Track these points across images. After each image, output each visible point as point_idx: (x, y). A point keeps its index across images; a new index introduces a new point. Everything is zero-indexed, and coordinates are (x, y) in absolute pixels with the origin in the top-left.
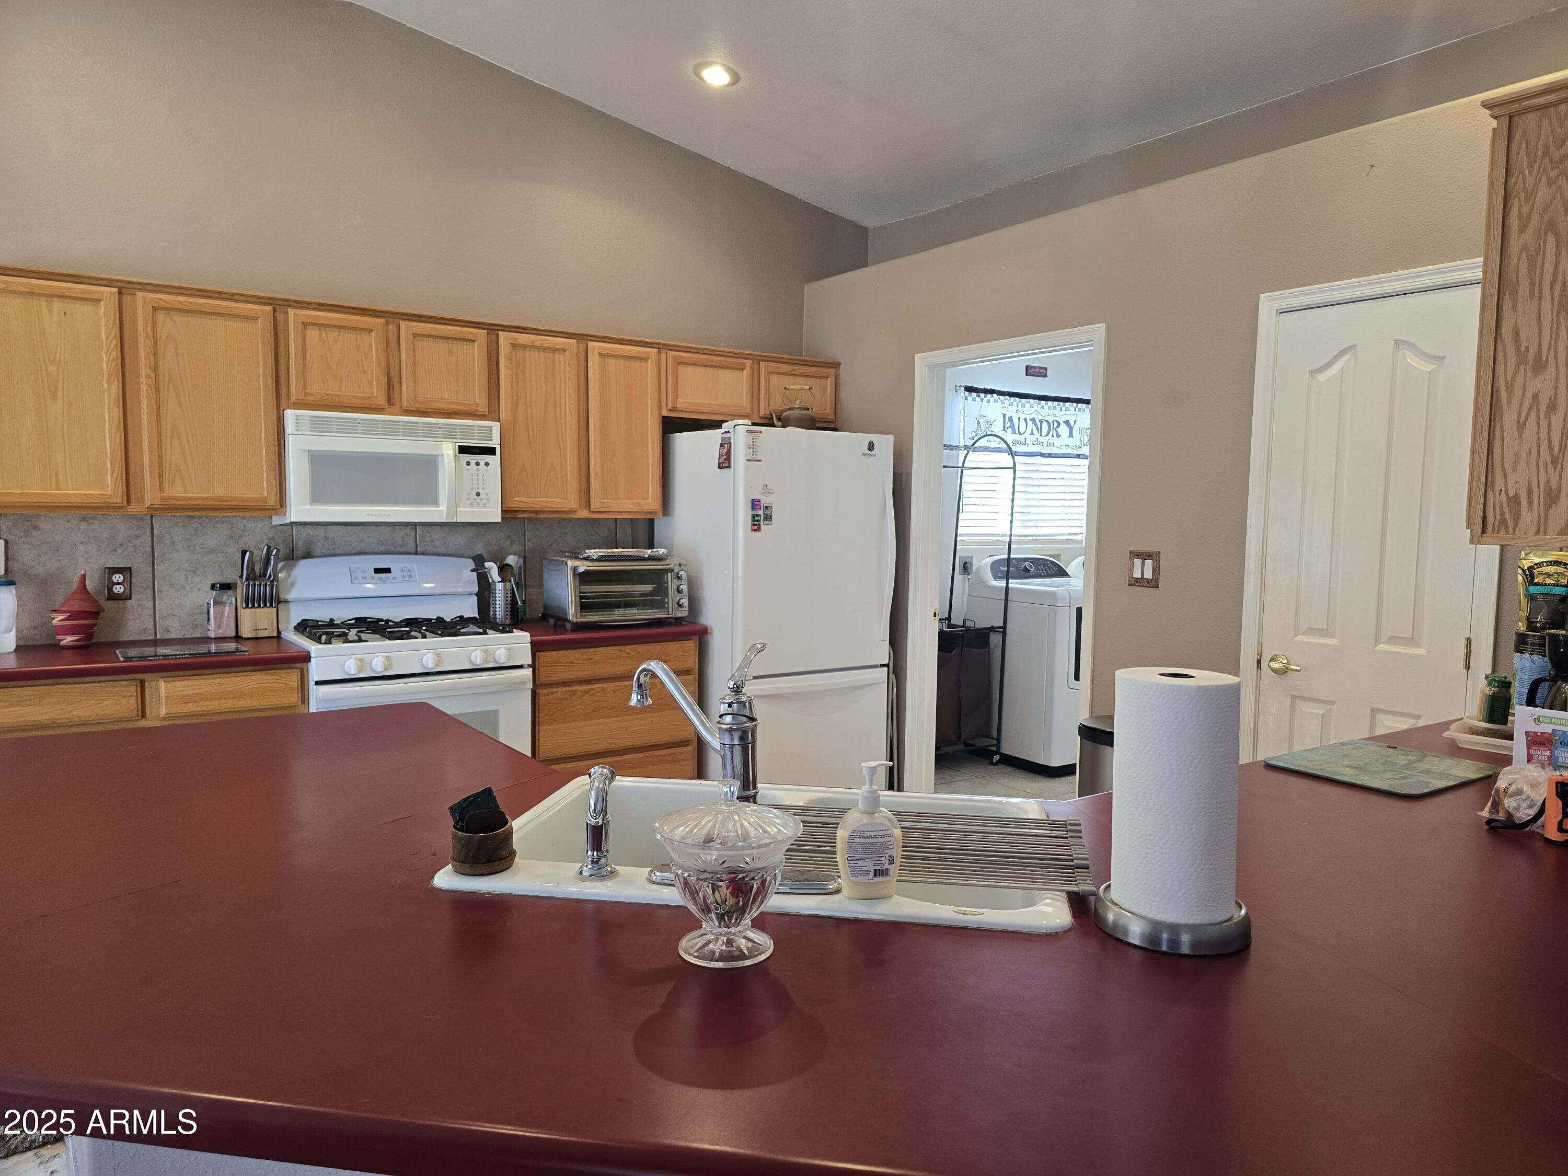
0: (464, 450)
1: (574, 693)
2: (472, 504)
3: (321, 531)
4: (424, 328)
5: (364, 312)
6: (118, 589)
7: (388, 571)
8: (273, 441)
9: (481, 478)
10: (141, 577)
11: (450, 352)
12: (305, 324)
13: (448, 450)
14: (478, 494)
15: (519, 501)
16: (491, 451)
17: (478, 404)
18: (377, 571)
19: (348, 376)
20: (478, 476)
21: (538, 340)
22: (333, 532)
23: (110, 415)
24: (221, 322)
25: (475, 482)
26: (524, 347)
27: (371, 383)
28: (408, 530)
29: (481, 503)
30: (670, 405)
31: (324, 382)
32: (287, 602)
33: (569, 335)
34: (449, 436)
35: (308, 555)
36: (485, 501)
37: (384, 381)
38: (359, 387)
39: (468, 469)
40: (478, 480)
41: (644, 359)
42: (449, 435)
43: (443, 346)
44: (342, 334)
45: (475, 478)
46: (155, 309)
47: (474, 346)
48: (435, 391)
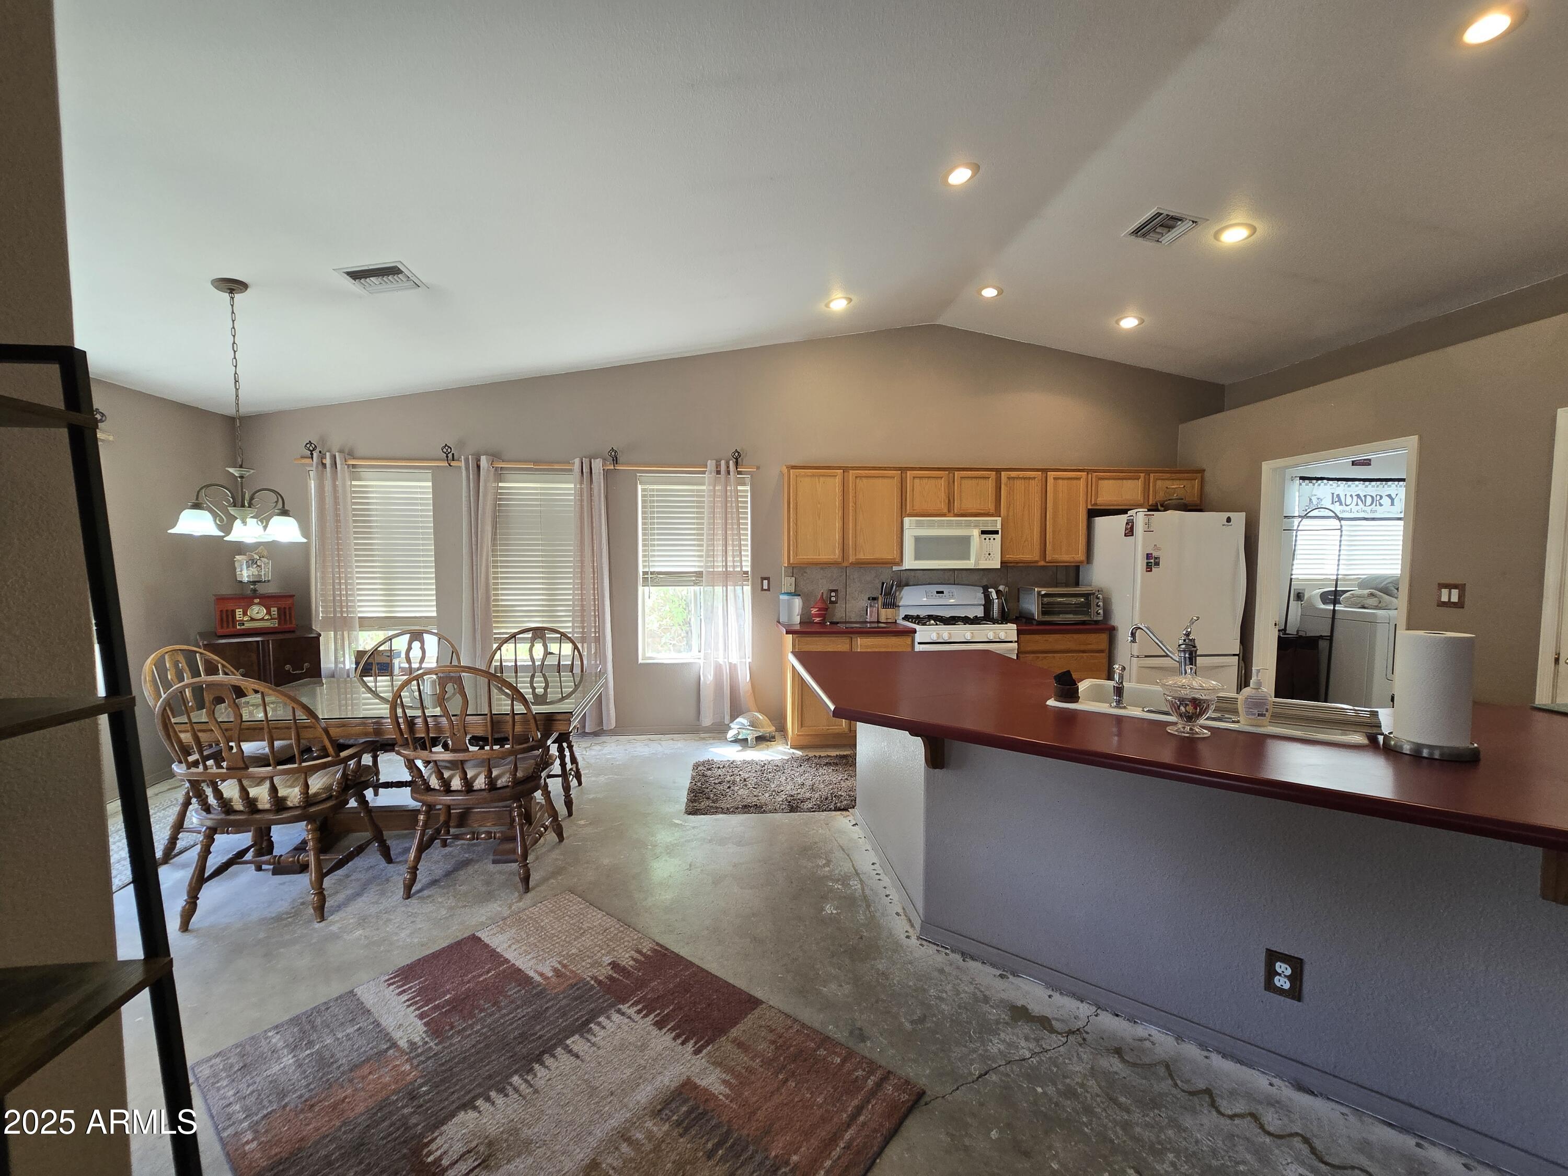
0: (983, 532)
1: (1038, 657)
2: (987, 559)
3: (913, 573)
4: (966, 473)
5: (939, 469)
6: (833, 599)
7: (942, 592)
8: (899, 532)
10: (841, 594)
11: (978, 484)
14: (989, 554)
15: (1010, 557)
16: (996, 532)
17: (990, 509)
19: (931, 500)
20: (990, 545)
21: (1021, 474)
22: (919, 574)
23: (838, 525)
24: (880, 480)
25: (988, 548)
26: (1014, 478)
27: (941, 503)
28: (953, 572)
29: (991, 559)
30: (1093, 502)
31: (921, 504)
32: (899, 606)
33: (1038, 470)
34: (976, 526)
35: (907, 585)
36: (993, 558)
37: (947, 501)
38: (936, 505)
39: (985, 542)
40: (990, 547)
41: (1078, 479)
43: (974, 481)
44: (929, 481)
45: (988, 546)
46: (856, 477)
47: (989, 480)
48: (970, 504)
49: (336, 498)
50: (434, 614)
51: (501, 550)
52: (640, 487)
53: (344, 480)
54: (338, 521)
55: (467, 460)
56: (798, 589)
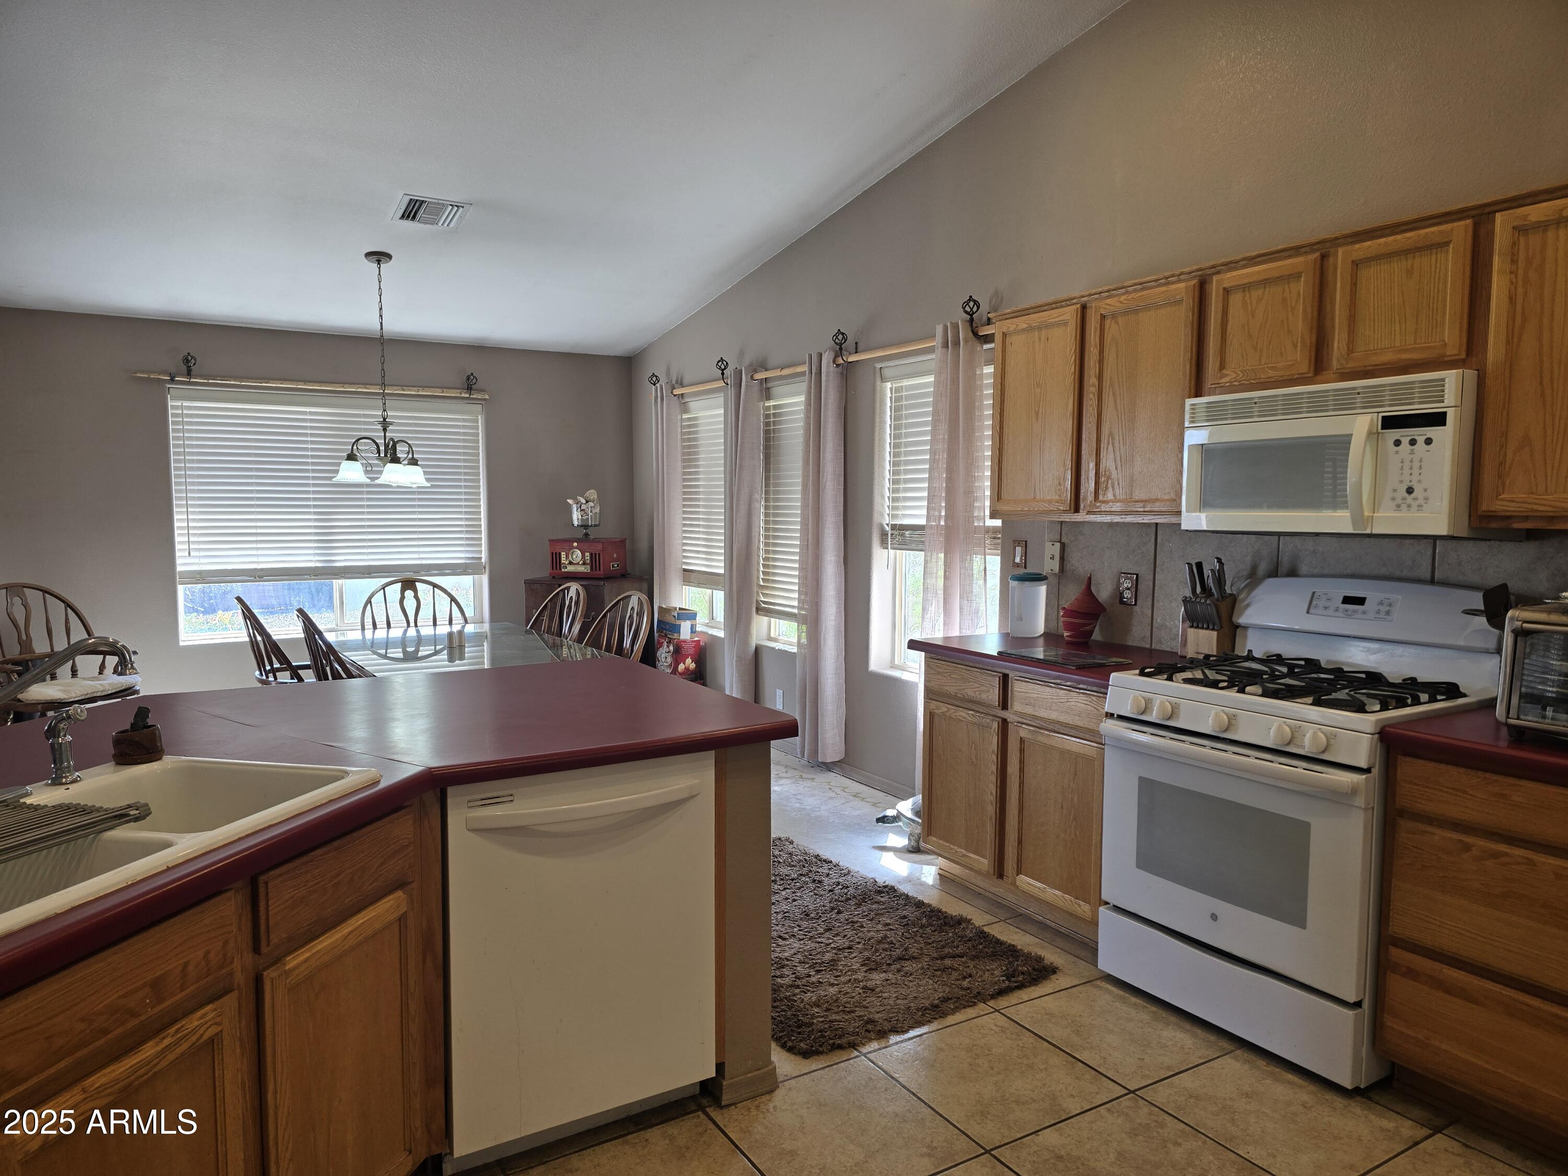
0: (1389, 423)
2: (1398, 506)
4: (1369, 247)
7: (1360, 601)
9: (1416, 465)
10: (1145, 585)
11: (1409, 272)
12: (1229, 289)
13: (1363, 427)
14: (1410, 491)
16: (1438, 419)
17: (1446, 344)
18: (1347, 600)
19: (1270, 342)
20: (1412, 461)
24: (1152, 315)
25: (1407, 471)
26: (1540, 226)
27: (1295, 346)
29: (1414, 504)
31: (1243, 357)
32: (1242, 627)
34: (1369, 405)
36: (1421, 501)
37: (1311, 340)
38: (1281, 354)
39: (1397, 452)
40: (1411, 469)
42: (1371, 400)
43: (1398, 266)
44: (1267, 289)
45: (1407, 465)
46: (1104, 316)
47: (1448, 251)
48: (1382, 337)
56: (1068, 567)
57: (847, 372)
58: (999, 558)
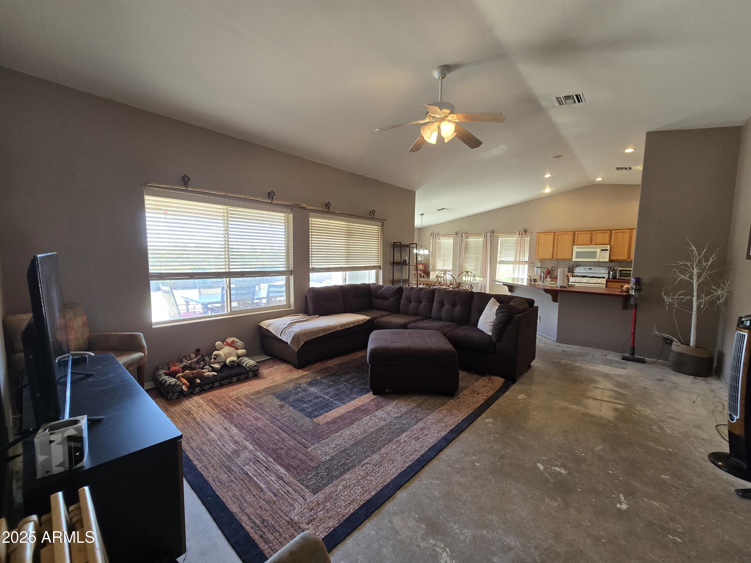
0: (602, 250)
2: (603, 259)
4: (598, 232)
5: (588, 231)
6: (553, 269)
7: (591, 269)
8: (571, 250)
9: (605, 254)
10: (556, 268)
11: (602, 235)
12: (578, 234)
13: (598, 250)
15: (614, 258)
16: (608, 250)
17: (607, 243)
18: (589, 269)
19: (584, 240)
21: (621, 231)
23: (552, 248)
24: (566, 235)
27: (588, 241)
28: (597, 263)
29: (605, 258)
31: (581, 242)
33: (628, 229)
34: (600, 248)
35: (580, 266)
37: (590, 241)
38: (586, 242)
39: (603, 253)
44: (584, 234)
46: (558, 235)
47: (607, 233)
48: (599, 241)
49: (435, 244)
50: (452, 269)
51: (466, 255)
52: (500, 239)
53: (437, 240)
54: (435, 248)
55: (460, 235)
56: (542, 266)
57: (491, 236)
58: (527, 265)
